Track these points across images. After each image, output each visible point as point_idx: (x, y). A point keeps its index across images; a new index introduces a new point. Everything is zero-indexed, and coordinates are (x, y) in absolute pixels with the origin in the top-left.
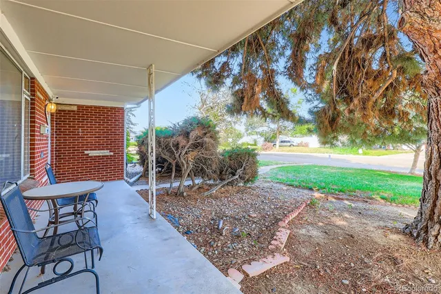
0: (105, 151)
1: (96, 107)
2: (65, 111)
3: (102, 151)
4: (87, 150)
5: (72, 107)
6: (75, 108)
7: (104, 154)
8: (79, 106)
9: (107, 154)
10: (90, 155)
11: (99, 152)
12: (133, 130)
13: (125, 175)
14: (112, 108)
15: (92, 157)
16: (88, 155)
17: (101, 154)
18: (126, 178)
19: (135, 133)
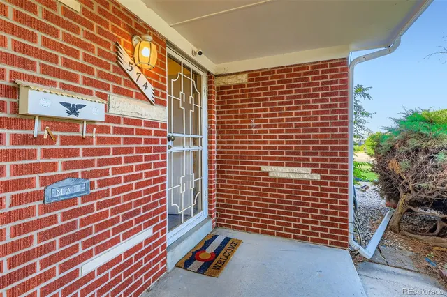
0: (302, 170)
1: (282, 70)
2: (229, 87)
3: (295, 169)
4: (266, 164)
5: (240, 77)
6: (244, 79)
7: (298, 177)
8: (252, 74)
9: (306, 177)
10: (271, 175)
11: (288, 169)
12: (366, 125)
13: (350, 237)
14: (317, 66)
15: (274, 179)
16: (267, 174)
17: (292, 176)
18: (355, 245)
19: (369, 131)
